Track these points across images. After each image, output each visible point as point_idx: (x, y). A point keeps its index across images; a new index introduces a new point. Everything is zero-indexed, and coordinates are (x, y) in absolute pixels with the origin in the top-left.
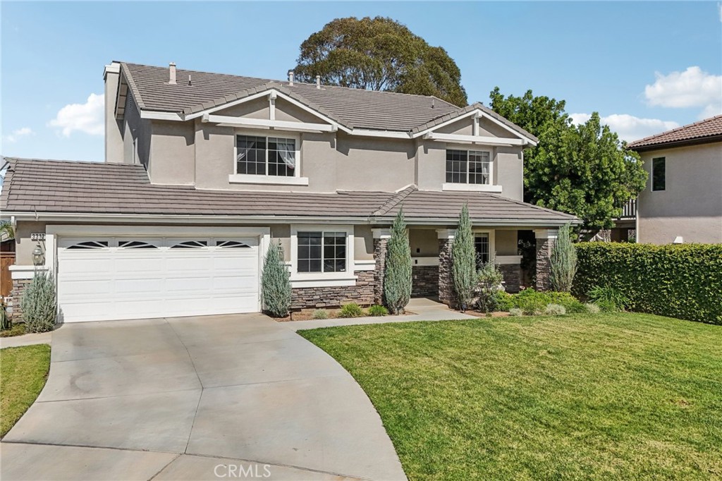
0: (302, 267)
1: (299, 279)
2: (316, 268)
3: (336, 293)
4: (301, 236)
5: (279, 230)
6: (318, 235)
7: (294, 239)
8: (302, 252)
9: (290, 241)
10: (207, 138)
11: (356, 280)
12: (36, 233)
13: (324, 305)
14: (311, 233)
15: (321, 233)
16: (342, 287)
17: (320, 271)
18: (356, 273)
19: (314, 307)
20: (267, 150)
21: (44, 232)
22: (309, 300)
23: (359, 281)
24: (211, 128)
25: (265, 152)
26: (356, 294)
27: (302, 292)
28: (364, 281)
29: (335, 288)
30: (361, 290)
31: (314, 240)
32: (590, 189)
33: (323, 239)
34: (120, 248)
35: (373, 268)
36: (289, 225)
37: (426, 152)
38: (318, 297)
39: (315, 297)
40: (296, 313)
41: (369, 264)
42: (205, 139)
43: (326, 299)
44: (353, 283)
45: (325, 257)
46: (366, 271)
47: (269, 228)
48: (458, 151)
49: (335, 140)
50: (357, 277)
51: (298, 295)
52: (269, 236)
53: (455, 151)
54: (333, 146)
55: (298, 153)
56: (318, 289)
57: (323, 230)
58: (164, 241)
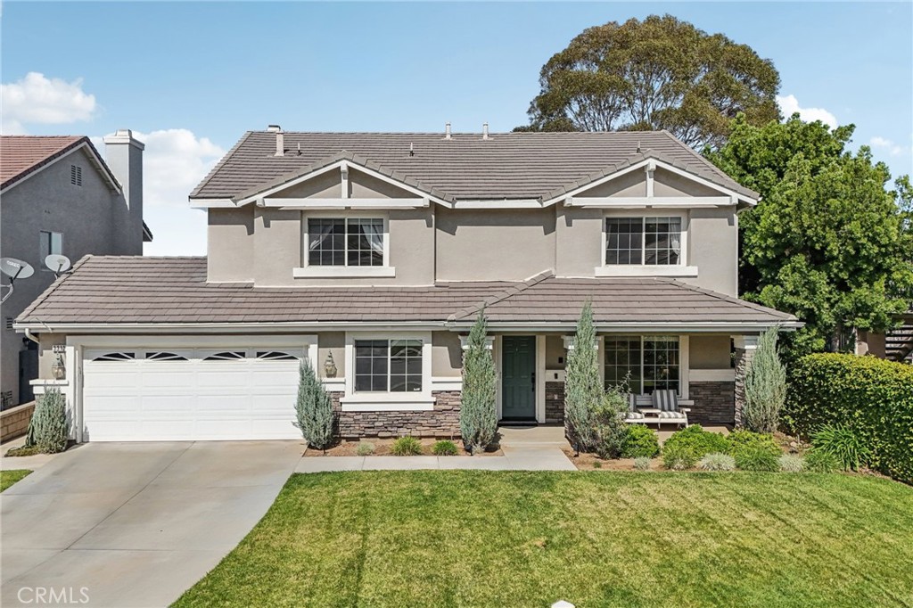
0: (361, 385)
1: (355, 401)
2: (380, 386)
3: (405, 420)
4: (359, 345)
5: (330, 339)
6: (382, 345)
7: (350, 350)
8: (361, 367)
9: (344, 351)
10: (267, 225)
11: (435, 403)
12: (58, 344)
13: (389, 434)
14: (375, 341)
15: (387, 341)
16: (414, 412)
17: (386, 390)
18: (434, 393)
19: (375, 436)
20: (346, 235)
21: (64, 344)
22: (369, 428)
23: (439, 404)
24: (272, 214)
25: (344, 236)
26: (435, 421)
27: (360, 417)
28: (447, 404)
29: (405, 413)
30: (442, 417)
31: (378, 350)
32: (841, 271)
33: (389, 349)
34: (148, 360)
35: (459, 387)
36: (344, 333)
37: (569, 224)
38: (381, 424)
39: (376, 424)
40: (354, 442)
41: (454, 381)
42: (266, 226)
43: (392, 427)
44: (431, 407)
45: (392, 373)
46: (450, 392)
47: (317, 336)
48: (628, 219)
49: (433, 216)
50: (434, 399)
51: (355, 420)
52: (316, 346)
53: (621, 219)
54: (429, 225)
55: (386, 236)
56: (381, 413)
57: (389, 338)
58: (195, 353)
